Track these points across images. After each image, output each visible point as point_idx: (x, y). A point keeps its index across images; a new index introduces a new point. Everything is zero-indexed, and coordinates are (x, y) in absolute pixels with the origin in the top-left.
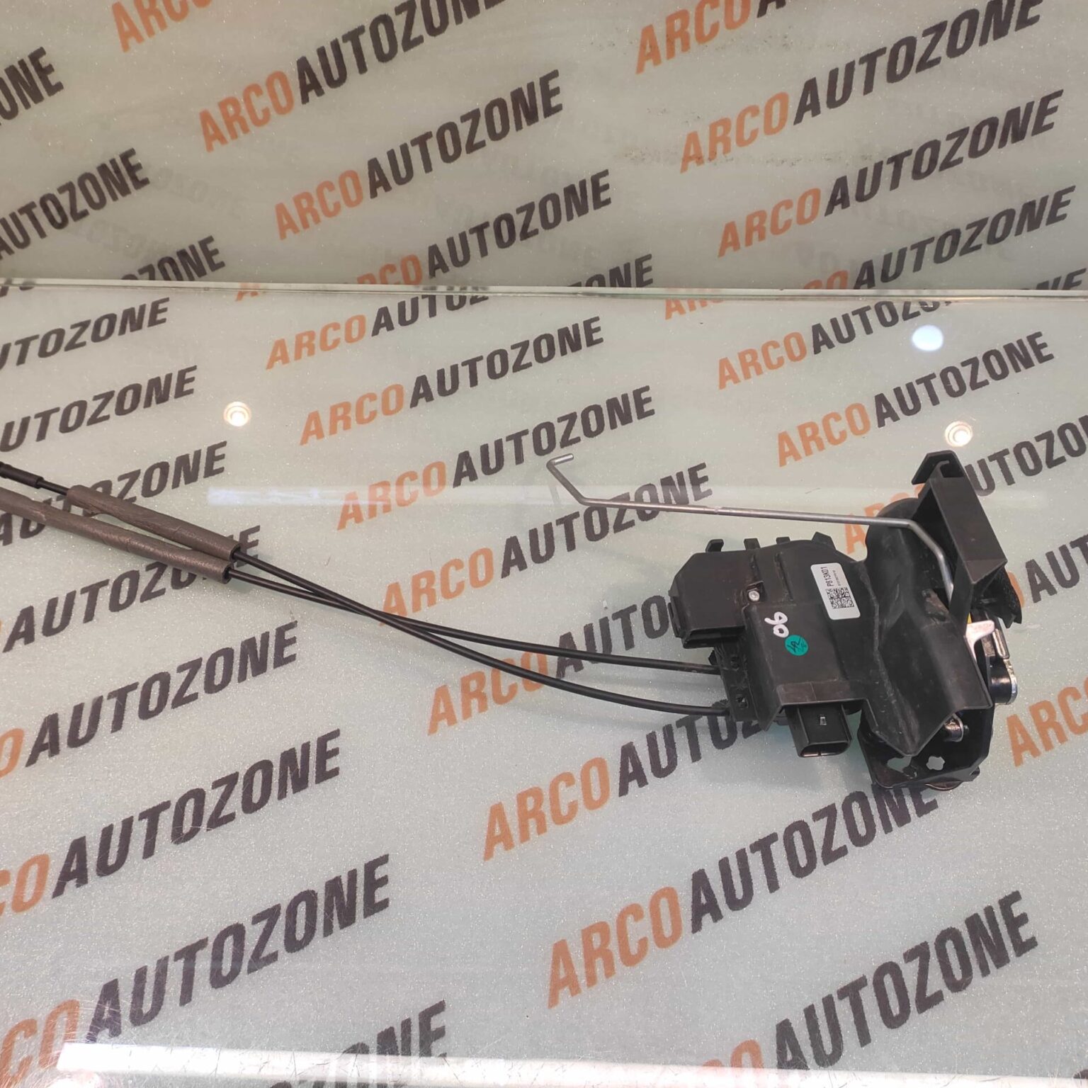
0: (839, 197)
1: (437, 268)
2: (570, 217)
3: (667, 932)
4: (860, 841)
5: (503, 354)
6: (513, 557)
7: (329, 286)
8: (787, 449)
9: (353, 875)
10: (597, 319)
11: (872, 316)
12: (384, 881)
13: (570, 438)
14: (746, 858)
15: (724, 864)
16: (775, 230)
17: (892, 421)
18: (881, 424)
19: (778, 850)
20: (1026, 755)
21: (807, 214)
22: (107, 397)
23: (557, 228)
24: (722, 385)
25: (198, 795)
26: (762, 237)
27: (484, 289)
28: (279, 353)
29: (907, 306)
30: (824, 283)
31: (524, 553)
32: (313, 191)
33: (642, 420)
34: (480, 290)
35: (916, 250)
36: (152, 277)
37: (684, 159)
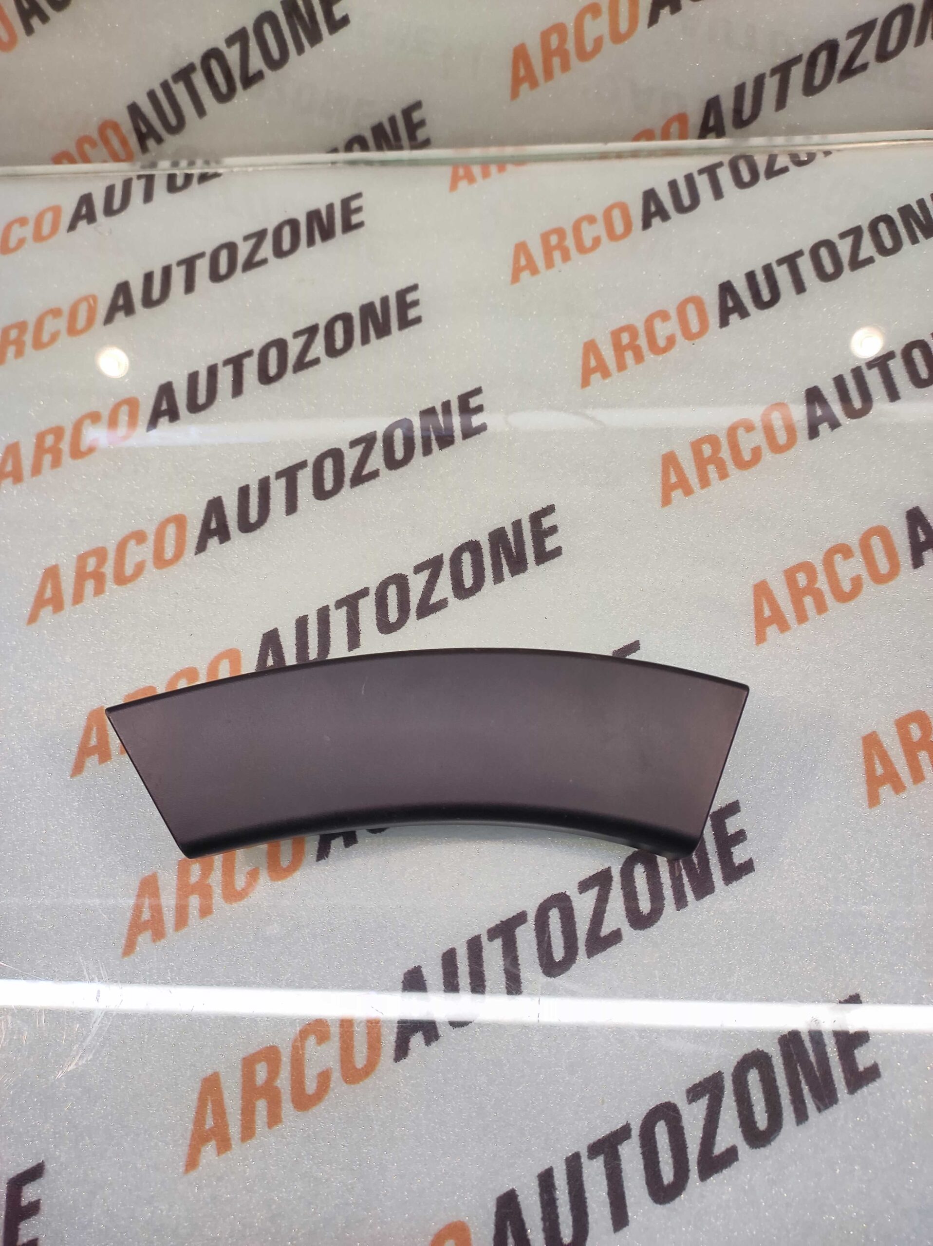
1: (147, 135)
2: (300, 49)
3: (360, 1059)
4: (639, 920)
5: (231, 248)
6: (213, 525)
7: (19, 169)
8: (593, 363)
10: (358, 196)
11: (725, 175)
13: (307, 359)
14: (481, 951)
16: (583, 55)
17: (739, 318)
18: (724, 322)
19: (526, 936)
20: (886, 791)
21: (624, 26)
23: (286, 66)
24: (515, 278)
26: (566, 66)
27: (217, 163)
29: (772, 160)
30: (658, 131)
31: (229, 519)
33: (406, 331)
34: (213, 164)
35: (777, 76)
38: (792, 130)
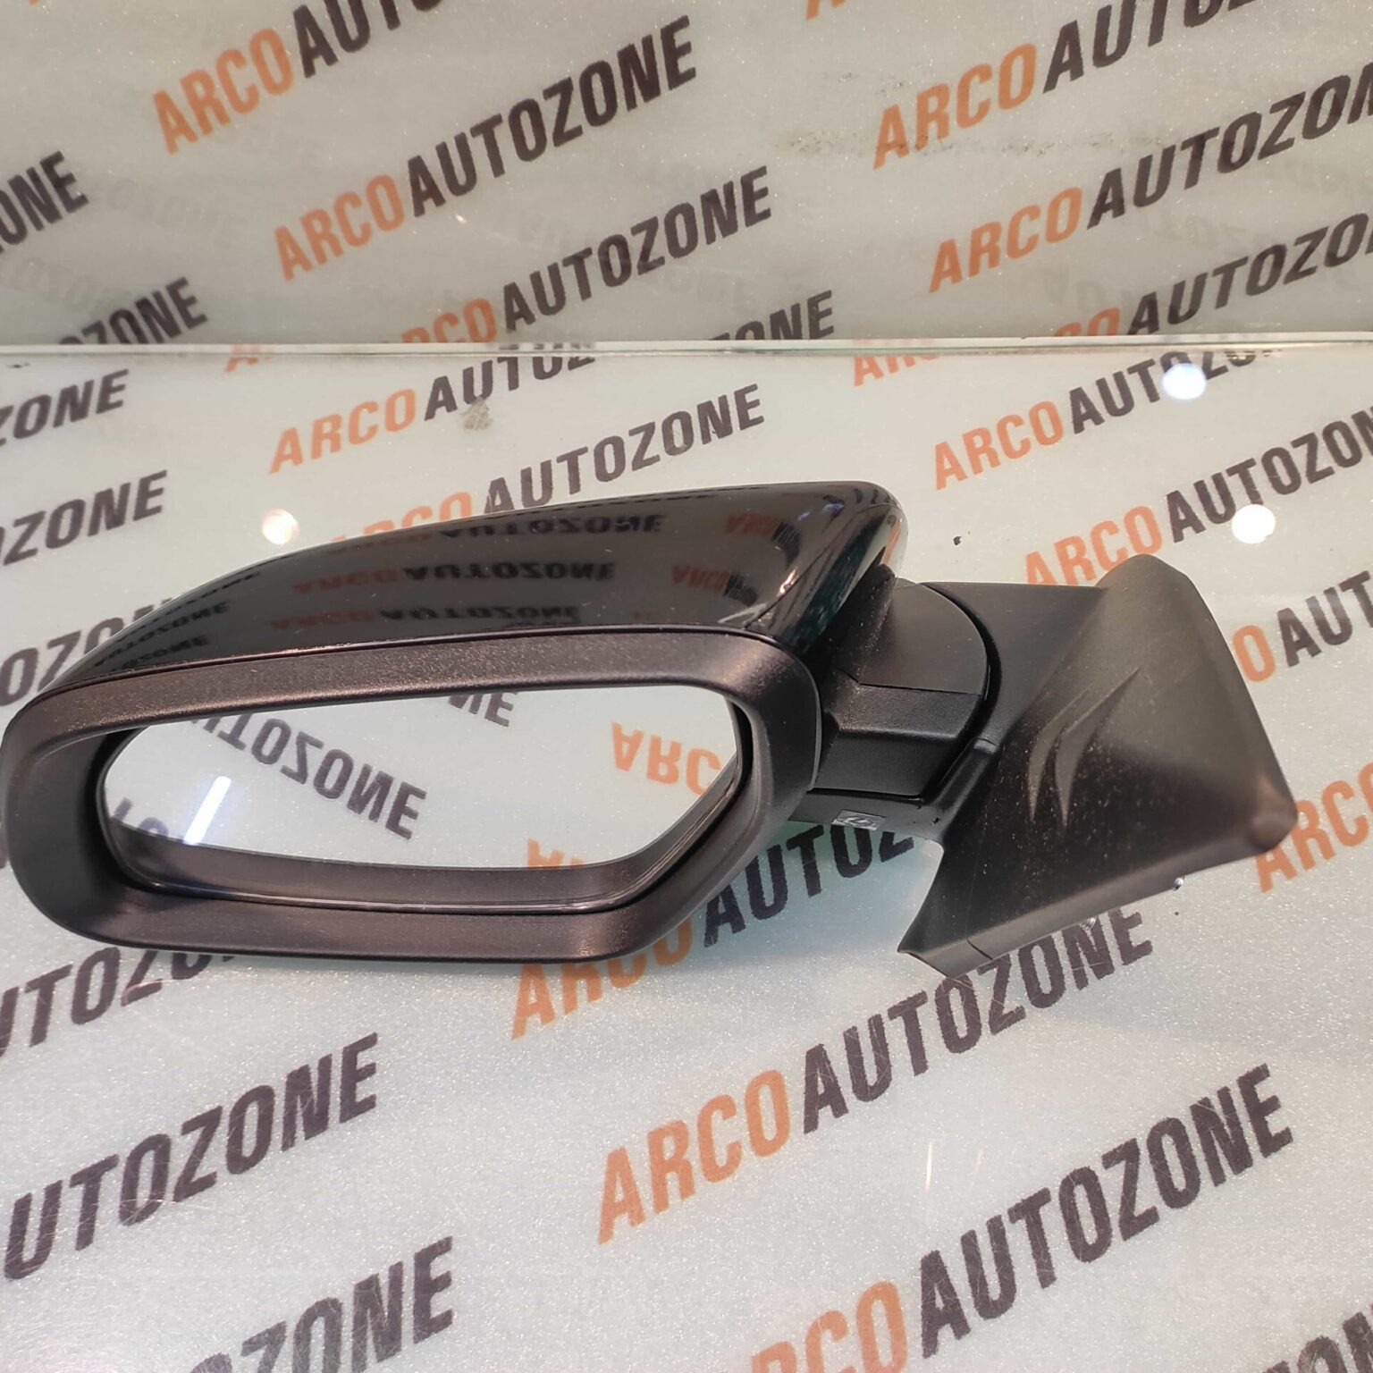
0: (1110, 200)
1: (518, 316)
2: (711, 238)
3: (885, 1357)
4: (1177, 1199)
5: (617, 443)
7: (362, 347)
9: (397, 1272)
10: (753, 388)
11: (1157, 374)
12: (445, 1281)
14: (1003, 1232)
15: (969, 1241)
16: (1014, 251)
17: (1194, 532)
18: (1178, 536)
19: (1051, 1216)
21: (1062, 225)
22: (33, 521)
23: (692, 254)
24: (941, 484)
25: (160, 1145)
26: (993, 262)
27: (588, 346)
28: (288, 449)
29: (1207, 358)
30: (1085, 326)
32: (328, 206)
34: (584, 348)
35: (1220, 277)
36: (102, 340)
37: (878, 148)
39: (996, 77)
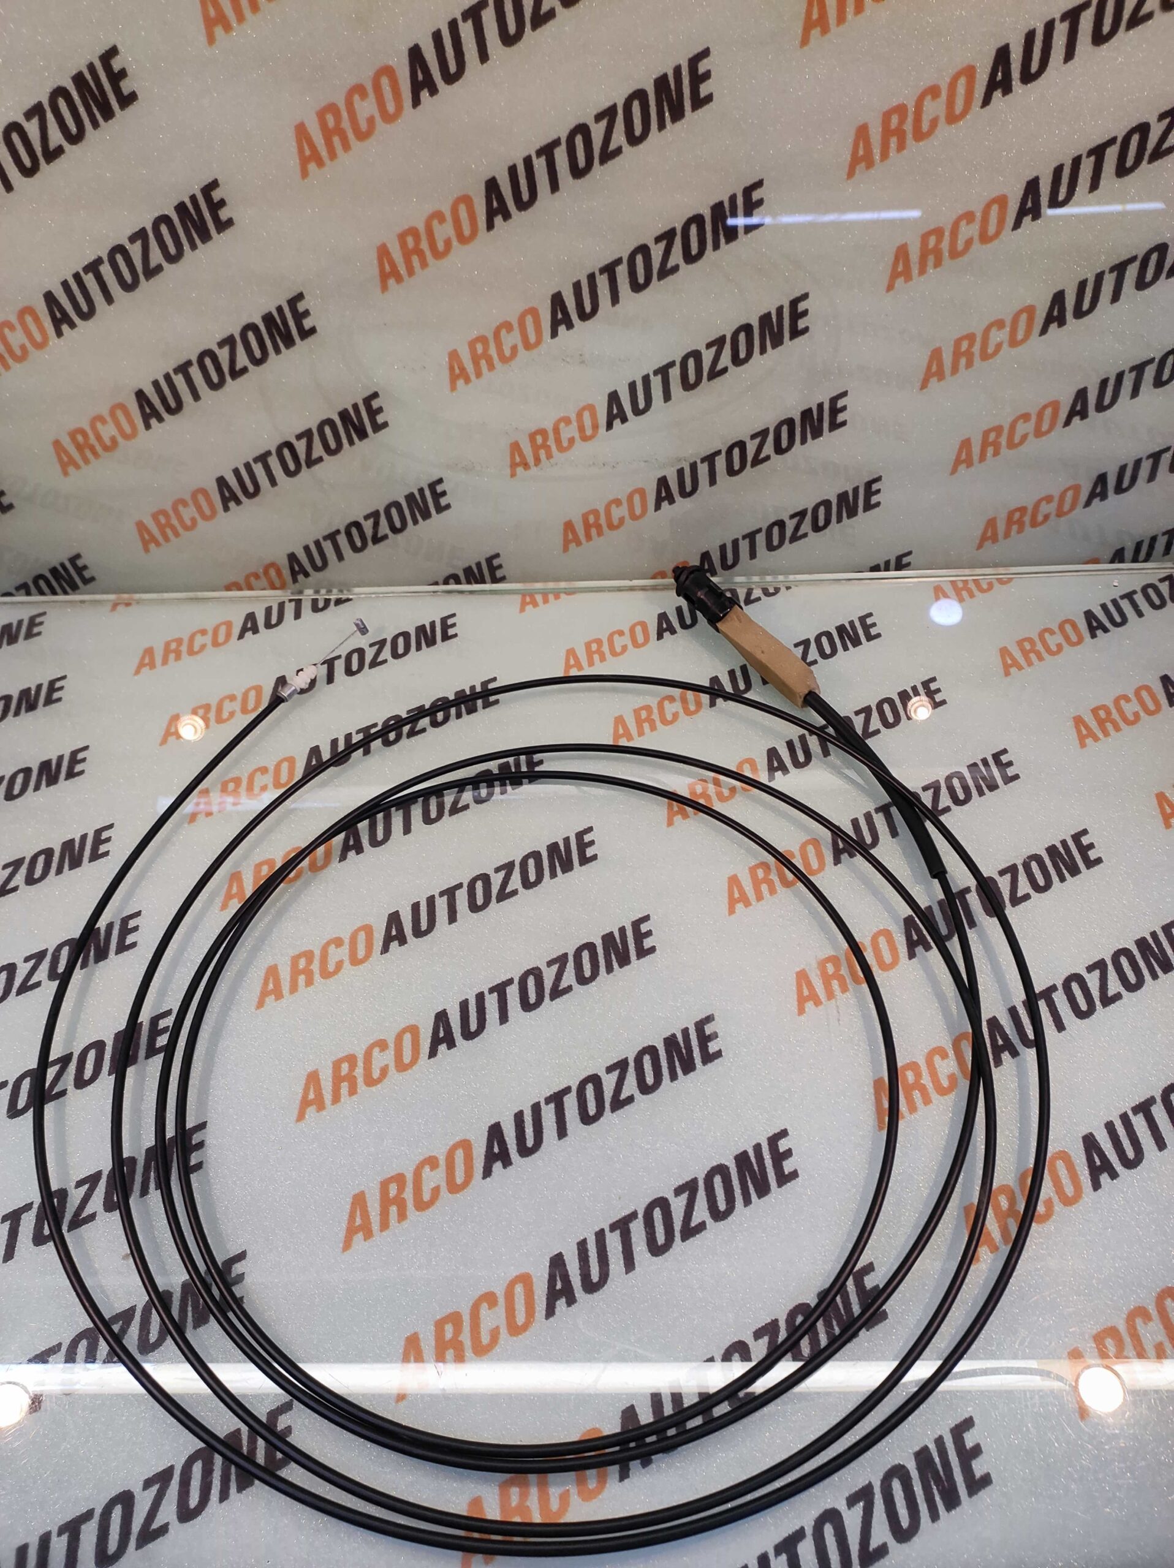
0: (664, 493)
1: (298, 573)
2: (415, 522)
3: (459, 1179)
4: (645, 1089)
5: (360, 652)
6: (349, 843)
7: (199, 595)
8: (621, 731)
10: (454, 615)
12: (201, 1145)
13: (417, 729)
14: (540, 1110)
15: (519, 1117)
16: (611, 527)
17: (722, 701)
18: (712, 704)
19: (571, 1103)
20: (809, 1006)
21: (638, 511)
23: (404, 532)
25: (35, 1074)
26: (600, 533)
27: (349, 591)
28: (147, 660)
29: (749, 593)
30: (669, 573)
31: (360, 839)
32: (168, 508)
33: (488, 710)
34: (345, 592)
35: (747, 540)
36: (28, 594)
37: (511, 466)
38: (764, 573)
39: (575, 424)
